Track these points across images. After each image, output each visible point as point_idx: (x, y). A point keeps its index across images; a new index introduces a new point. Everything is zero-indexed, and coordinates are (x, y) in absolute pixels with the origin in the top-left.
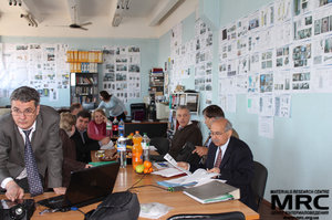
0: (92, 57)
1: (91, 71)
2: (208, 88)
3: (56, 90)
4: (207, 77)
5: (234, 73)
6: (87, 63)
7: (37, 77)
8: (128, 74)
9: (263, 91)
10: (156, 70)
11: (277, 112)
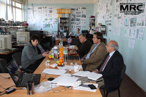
0: (66, 12)
1: (66, 17)
2: (110, 24)
3: (53, 24)
4: (110, 19)
5: (120, 18)
6: (65, 14)
7: (46, 20)
8: (81, 18)
9: (131, 26)
10: (92, 17)
11: (137, 36)
